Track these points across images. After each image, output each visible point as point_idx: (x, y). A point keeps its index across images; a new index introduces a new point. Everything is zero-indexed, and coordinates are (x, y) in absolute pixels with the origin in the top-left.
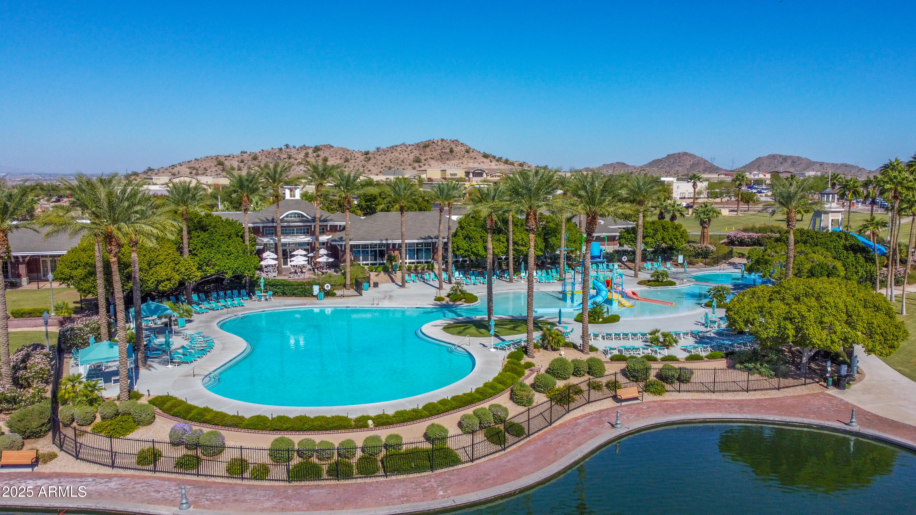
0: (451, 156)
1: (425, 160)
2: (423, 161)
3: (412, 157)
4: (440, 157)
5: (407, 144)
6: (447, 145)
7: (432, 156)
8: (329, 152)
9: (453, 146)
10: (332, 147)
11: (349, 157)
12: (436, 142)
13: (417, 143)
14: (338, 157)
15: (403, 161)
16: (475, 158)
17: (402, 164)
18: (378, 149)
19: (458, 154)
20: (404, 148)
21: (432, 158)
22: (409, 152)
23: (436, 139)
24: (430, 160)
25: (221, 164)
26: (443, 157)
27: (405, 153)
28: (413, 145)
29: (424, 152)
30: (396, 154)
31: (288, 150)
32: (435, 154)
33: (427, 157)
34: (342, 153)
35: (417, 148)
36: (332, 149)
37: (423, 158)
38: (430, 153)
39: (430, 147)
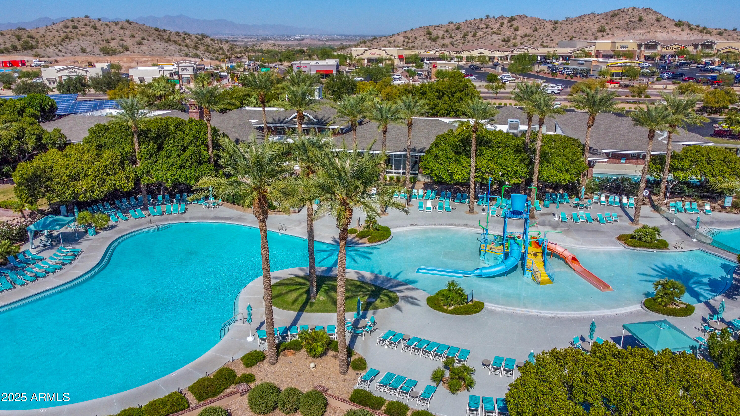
0: (638, 25)
1: (610, 30)
2: (607, 30)
3: (597, 26)
4: (626, 27)
5: (596, 13)
6: (638, 13)
7: (618, 26)
8: (523, 21)
9: (644, 15)
10: (526, 17)
11: (538, 27)
12: (626, 10)
13: (606, 12)
14: (529, 27)
15: (587, 31)
16: (665, 27)
17: (585, 33)
18: (567, 18)
19: (647, 23)
20: (592, 17)
21: (617, 28)
22: (595, 22)
23: (627, 8)
24: (615, 29)
25: (429, 33)
26: (629, 26)
27: (591, 23)
28: (601, 14)
29: (611, 21)
30: (582, 24)
31: (488, 20)
32: (622, 23)
33: (613, 26)
34: (534, 22)
35: (605, 18)
36: (525, 19)
37: (607, 28)
38: (617, 22)
39: (618, 16)
